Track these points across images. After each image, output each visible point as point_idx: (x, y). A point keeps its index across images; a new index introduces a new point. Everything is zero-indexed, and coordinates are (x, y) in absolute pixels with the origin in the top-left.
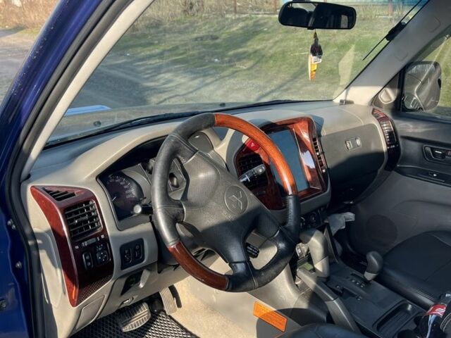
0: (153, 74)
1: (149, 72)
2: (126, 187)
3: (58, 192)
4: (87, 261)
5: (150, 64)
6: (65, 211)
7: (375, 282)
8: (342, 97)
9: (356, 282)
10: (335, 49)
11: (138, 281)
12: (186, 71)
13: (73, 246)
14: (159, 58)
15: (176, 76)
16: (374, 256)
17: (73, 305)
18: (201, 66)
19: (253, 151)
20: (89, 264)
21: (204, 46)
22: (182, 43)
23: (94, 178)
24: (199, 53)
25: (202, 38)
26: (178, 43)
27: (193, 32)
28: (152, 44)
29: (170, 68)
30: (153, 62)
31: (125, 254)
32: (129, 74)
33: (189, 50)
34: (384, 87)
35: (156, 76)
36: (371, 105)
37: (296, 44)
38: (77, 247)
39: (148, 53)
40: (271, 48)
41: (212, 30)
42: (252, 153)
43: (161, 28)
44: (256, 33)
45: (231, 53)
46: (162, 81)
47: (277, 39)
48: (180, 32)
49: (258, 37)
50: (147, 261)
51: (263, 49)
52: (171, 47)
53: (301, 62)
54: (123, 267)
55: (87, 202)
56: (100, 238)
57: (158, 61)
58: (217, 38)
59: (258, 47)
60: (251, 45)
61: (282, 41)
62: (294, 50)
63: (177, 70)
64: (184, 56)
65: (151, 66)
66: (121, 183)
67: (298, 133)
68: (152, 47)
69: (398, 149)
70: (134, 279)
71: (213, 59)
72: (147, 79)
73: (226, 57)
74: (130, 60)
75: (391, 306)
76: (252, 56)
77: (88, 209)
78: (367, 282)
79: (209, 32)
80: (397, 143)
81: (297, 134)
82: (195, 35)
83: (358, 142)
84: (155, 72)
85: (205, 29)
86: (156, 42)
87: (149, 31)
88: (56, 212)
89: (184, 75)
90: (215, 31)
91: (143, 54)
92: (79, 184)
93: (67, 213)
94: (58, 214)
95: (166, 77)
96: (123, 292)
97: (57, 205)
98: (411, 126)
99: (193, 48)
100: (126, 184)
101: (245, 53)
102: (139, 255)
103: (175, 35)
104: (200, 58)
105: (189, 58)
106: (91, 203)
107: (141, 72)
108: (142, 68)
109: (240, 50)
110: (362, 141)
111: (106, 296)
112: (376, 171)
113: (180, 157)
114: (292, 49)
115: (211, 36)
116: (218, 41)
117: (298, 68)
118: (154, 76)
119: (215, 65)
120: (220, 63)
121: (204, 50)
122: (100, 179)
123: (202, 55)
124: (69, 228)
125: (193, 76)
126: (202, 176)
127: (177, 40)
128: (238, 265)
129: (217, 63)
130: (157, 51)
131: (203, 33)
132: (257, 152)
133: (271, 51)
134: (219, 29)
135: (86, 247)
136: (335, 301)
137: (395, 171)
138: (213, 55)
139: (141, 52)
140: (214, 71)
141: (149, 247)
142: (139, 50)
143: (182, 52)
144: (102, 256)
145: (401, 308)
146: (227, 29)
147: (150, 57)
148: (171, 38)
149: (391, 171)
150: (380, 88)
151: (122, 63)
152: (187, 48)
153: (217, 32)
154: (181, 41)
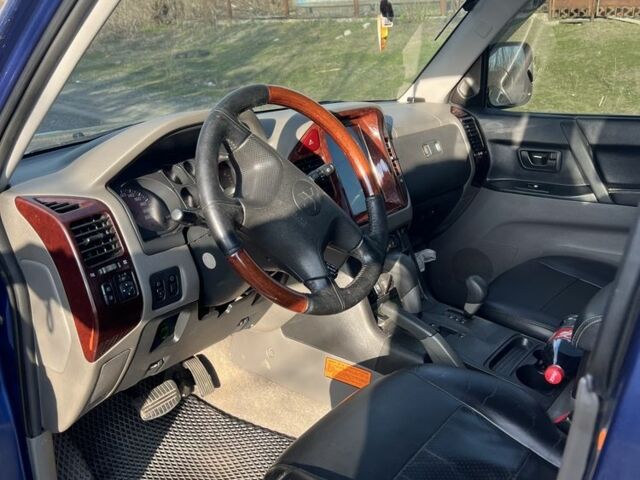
0: (120, 106)
1: (113, 103)
2: (142, 204)
3: (55, 203)
4: (108, 294)
5: (113, 93)
6: (71, 225)
7: (478, 318)
8: (410, 94)
9: (455, 319)
10: (375, 63)
11: (171, 332)
12: (167, 100)
13: (87, 273)
14: (124, 85)
15: (155, 108)
16: (476, 281)
17: (90, 360)
18: (190, 92)
19: (312, 152)
20: (111, 298)
21: (190, 65)
22: (157, 62)
23: (103, 186)
24: (184, 76)
25: (186, 55)
26: (151, 63)
27: (171, 47)
28: (112, 66)
29: (144, 97)
30: (117, 90)
31: (156, 288)
32: (83, 108)
33: (168, 70)
34: (464, 76)
35: (123, 108)
36: (448, 102)
37: (322, 57)
38: (93, 275)
39: (108, 78)
40: (286, 64)
41: (198, 42)
42: (311, 154)
43: (124, 43)
44: (263, 45)
45: (231, 73)
46: (134, 116)
47: (294, 52)
48: (153, 47)
49: (267, 50)
50: (186, 299)
51: (275, 67)
52: (141, 68)
53: (330, 83)
54: (156, 305)
55: (97, 216)
56: (122, 264)
57: (124, 88)
58: (207, 54)
59: (268, 64)
60: (257, 62)
61: (300, 54)
62: (319, 67)
63: (154, 99)
64: (163, 80)
65: (115, 96)
66: (136, 199)
67: (366, 131)
68: (112, 70)
69: (486, 156)
70: (166, 328)
71: (205, 83)
72: (112, 113)
73: (225, 78)
74: (81, 89)
75: (502, 342)
76: (261, 76)
77: (99, 225)
78: (468, 317)
79: (194, 45)
80: (485, 149)
81: (364, 132)
82: (175, 51)
83: (438, 147)
84: (123, 103)
85: (189, 42)
86: (119, 62)
87: (106, 47)
88: (59, 227)
89: (166, 106)
90: (204, 44)
91: (100, 79)
92: (83, 194)
93: (74, 228)
94: (61, 230)
95: (140, 109)
96: (154, 347)
97: (59, 218)
98: (501, 125)
99: (174, 69)
100: (143, 201)
101: (249, 73)
102: (175, 290)
103: (146, 52)
104: (186, 82)
105: (170, 83)
106: (103, 217)
107: (99, 105)
108: (101, 99)
109: (244, 69)
110: (442, 146)
111: (132, 350)
112: (461, 187)
113: (228, 140)
114: (316, 65)
115: (200, 51)
116: (209, 58)
117: (327, 90)
118: (119, 109)
119: (209, 90)
120: (216, 87)
121: (190, 70)
122: (111, 187)
123: (190, 77)
124: (80, 249)
125: (178, 106)
126: (257, 167)
127: (149, 58)
128: (317, 282)
129: (211, 87)
130: (121, 75)
131: (186, 48)
132: (317, 152)
133: (286, 69)
134: (209, 41)
135: (103, 274)
136: (434, 338)
137: (485, 187)
138: (205, 77)
139: (96, 78)
140: (210, 98)
141: (187, 278)
142: (93, 74)
143: (157, 74)
144: (126, 288)
145: (514, 345)
146: (221, 41)
147: (111, 83)
148: (139, 56)
149: (479, 187)
150: (458, 78)
151: (71, 93)
152: (165, 68)
153: (208, 46)
154: (154, 59)
